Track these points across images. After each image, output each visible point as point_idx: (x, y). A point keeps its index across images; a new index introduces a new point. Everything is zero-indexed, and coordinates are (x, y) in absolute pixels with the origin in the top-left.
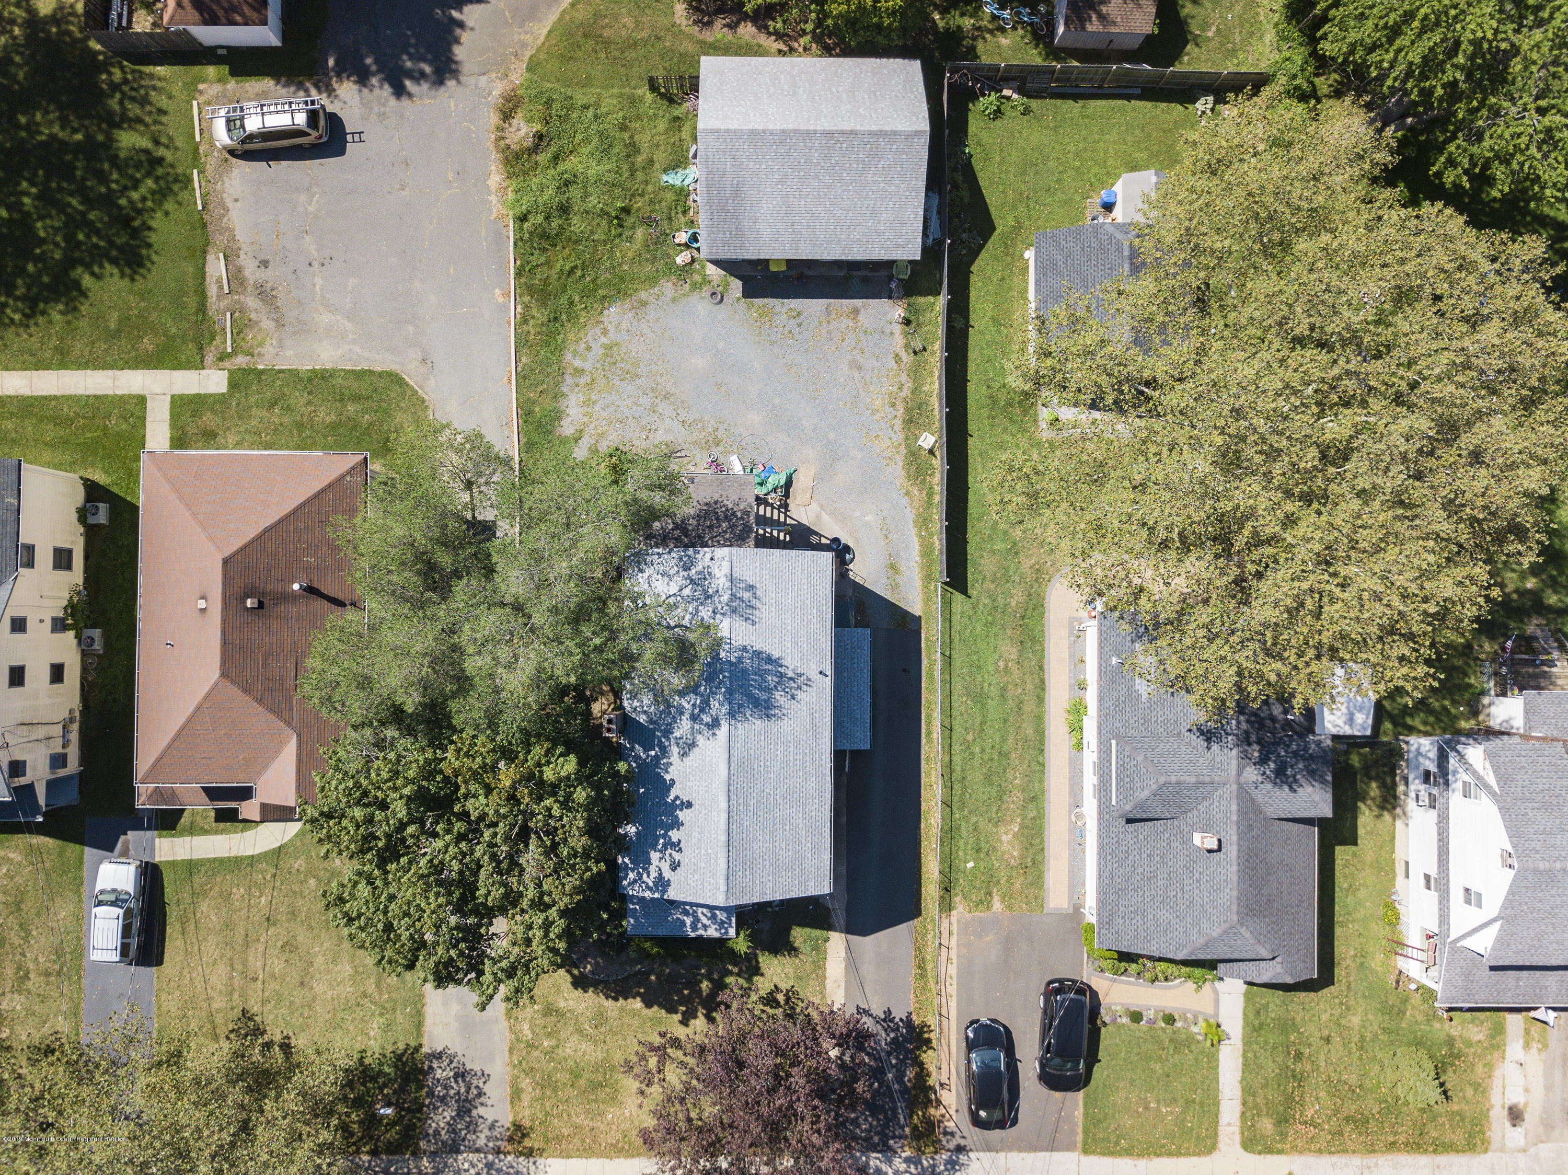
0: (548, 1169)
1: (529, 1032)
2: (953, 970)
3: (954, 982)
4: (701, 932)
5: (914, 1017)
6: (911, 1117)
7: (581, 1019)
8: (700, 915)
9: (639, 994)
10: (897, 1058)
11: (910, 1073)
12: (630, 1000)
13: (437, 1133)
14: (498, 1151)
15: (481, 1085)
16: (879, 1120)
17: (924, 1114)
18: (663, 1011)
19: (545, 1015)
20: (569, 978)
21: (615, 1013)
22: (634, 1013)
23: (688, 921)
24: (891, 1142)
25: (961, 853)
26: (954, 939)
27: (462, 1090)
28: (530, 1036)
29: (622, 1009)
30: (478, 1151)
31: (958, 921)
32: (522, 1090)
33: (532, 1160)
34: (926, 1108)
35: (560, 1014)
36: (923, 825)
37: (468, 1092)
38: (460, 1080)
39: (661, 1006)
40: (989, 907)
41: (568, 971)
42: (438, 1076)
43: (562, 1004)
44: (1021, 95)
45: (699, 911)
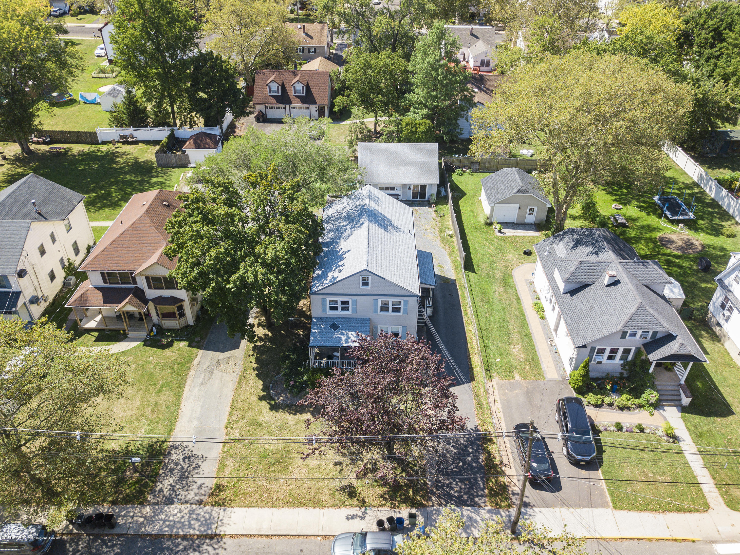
0: (232, 514)
1: (238, 434)
2: (499, 405)
3: (501, 410)
4: (350, 344)
5: (479, 428)
6: (488, 483)
7: (272, 426)
8: (350, 335)
9: (309, 411)
10: (473, 449)
11: (482, 457)
12: (304, 415)
13: (161, 490)
14: (200, 503)
15: (200, 463)
16: (466, 485)
17: (496, 481)
19: (249, 425)
20: (268, 406)
21: (294, 422)
23: (344, 338)
24: (476, 499)
25: (492, 356)
26: (496, 392)
27: (186, 466)
29: (299, 420)
30: (186, 502)
31: (497, 384)
32: (226, 466)
33: (223, 508)
34: (497, 477)
35: (259, 424)
36: (469, 345)
37: (189, 467)
38: (187, 460)
40: (513, 378)
41: (268, 403)
42: (173, 458)
43: (261, 419)
44: (469, 171)
45: (350, 333)
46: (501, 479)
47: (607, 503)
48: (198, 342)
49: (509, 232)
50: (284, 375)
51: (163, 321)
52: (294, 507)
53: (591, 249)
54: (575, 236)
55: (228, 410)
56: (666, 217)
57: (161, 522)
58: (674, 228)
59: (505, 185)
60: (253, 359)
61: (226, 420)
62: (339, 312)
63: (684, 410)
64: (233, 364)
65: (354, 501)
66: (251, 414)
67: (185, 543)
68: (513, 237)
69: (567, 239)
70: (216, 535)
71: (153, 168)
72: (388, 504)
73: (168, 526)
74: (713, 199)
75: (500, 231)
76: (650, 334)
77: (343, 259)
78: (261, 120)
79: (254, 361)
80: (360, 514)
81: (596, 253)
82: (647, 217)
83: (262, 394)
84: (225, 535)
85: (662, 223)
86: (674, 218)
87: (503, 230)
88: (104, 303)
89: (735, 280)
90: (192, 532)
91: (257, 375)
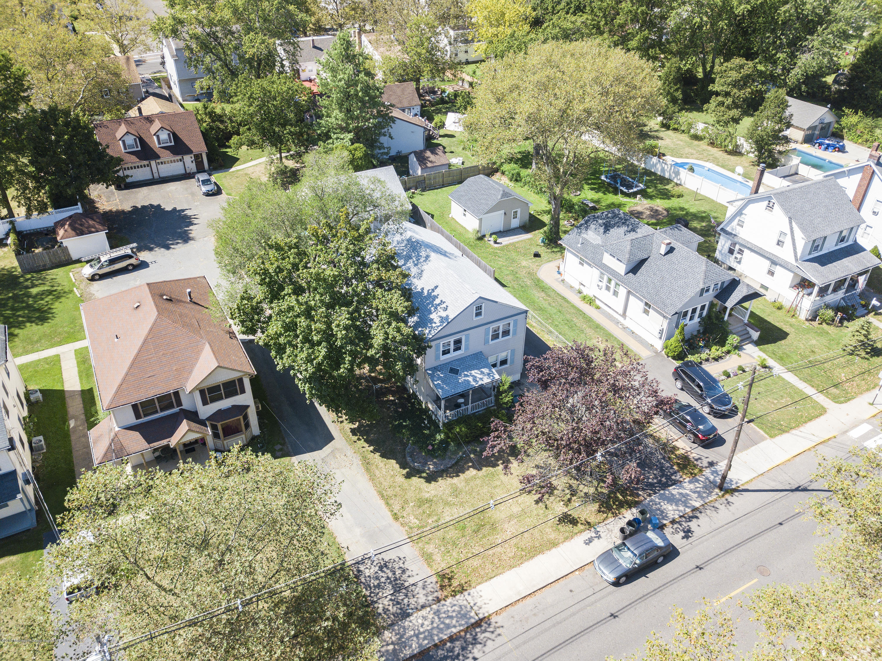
0: (480, 593)
1: (416, 521)
4: (480, 383)
6: (671, 460)
7: (444, 497)
8: (475, 374)
9: (470, 467)
12: (467, 473)
13: (386, 610)
14: (438, 600)
15: (402, 565)
16: (656, 470)
17: (676, 456)
18: (491, 468)
19: (419, 507)
20: (422, 480)
21: (463, 484)
22: (474, 478)
23: (470, 379)
24: (673, 477)
27: (390, 575)
28: (418, 522)
29: (467, 480)
30: (423, 607)
33: (466, 593)
34: (674, 453)
35: (429, 501)
37: (394, 574)
38: (385, 569)
39: (486, 466)
41: (420, 477)
42: (367, 574)
43: (427, 495)
44: (418, 191)
45: (473, 372)
46: (677, 452)
47: (763, 436)
48: (281, 450)
49: (505, 241)
50: (414, 443)
51: (225, 442)
52: (532, 557)
53: (624, 229)
54: (600, 221)
55: (381, 503)
56: (623, 193)
57: (415, 639)
58: (632, 200)
59: (483, 194)
60: (362, 443)
61: (389, 514)
62: (453, 355)
63: (758, 343)
64: (342, 457)
65: (580, 527)
66: (410, 495)
67: (458, 643)
68: (511, 244)
69: (593, 226)
70: (481, 620)
71: (17, 277)
72: (610, 515)
73: (425, 638)
74: (643, 169)
75: (495, 242)
76: (719, 285)
77: (436, 297)
78: (123, 186)
79: (366, 445)
80: (594, 535)
81: (633, 230)
82: (605, 196)
83: (405, 472)
84: (490, 615)
85: (619, 199)
86: (631, 191)
87: (499, 240)
88: (149, 443)
89: (738, 225)
90: (454, 630)
91: (383, 456)
